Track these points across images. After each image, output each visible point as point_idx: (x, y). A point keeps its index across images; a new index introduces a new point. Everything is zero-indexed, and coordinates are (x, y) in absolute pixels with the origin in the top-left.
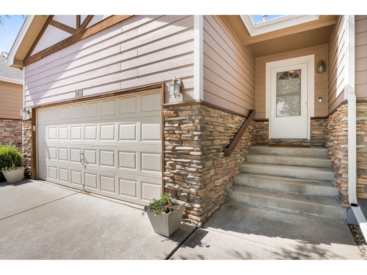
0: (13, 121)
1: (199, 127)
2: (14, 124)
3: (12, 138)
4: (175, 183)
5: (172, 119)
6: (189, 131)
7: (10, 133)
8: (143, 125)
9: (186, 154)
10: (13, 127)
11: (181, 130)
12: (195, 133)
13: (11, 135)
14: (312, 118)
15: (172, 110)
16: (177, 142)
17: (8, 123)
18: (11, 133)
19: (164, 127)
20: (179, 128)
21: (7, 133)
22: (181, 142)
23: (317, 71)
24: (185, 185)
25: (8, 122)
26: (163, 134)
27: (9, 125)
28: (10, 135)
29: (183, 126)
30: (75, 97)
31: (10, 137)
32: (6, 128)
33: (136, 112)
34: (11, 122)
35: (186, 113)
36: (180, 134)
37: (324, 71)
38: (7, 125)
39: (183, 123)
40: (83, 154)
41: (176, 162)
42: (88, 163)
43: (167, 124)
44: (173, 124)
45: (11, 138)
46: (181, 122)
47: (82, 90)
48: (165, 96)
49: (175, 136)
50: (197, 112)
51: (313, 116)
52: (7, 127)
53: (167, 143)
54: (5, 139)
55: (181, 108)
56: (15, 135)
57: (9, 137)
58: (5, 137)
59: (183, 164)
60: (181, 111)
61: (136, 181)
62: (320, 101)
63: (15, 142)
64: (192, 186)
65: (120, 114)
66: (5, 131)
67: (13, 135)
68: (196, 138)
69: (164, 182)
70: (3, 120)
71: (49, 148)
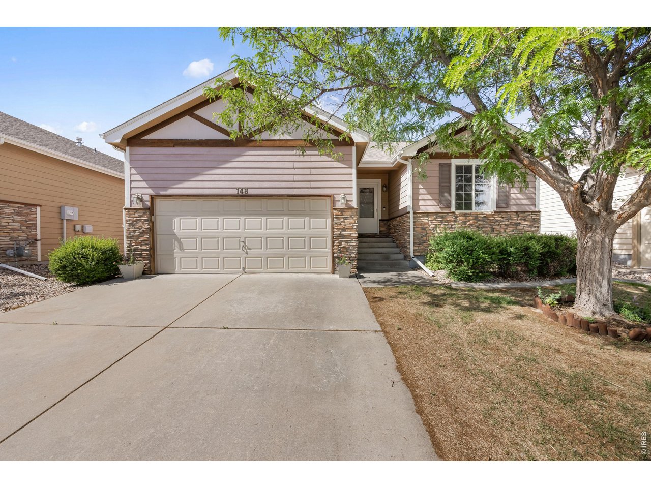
0: (24, 206)
1: (356, 222)
2: (25, 211)
3: (23, 231)
4: (341, 253)
5: (339, 216)
6: (350, 224)
7: (20, 224)
8: (311, 219)
9: (349, 236)
10: (24, 216)
11: (345, 223)
12: (354, 224)
13: (23, 228)
14: (380, 220)
15: (339, 211)
16: (342, 229)
17: (17, 209)
18: (22, 224)
19: (333, 221)
20: (344, 222)
21: (17, 224)
22: (345, 229)
23: (383, 190)
24: (348, 253)
25: (18, 207)
26: (332, 225)
27: (18, 213)
28: (21, 228)
29: (346, 221)
30: (237, 193)
31: (21, 230)
32: (14, 217)
33: (305, 211)
34: (21, 207)
35: (349, 213)
36: (345, 225)
37: (386, 191)
38: (16, 211)
39: (346, 219)
40: (243, 242)
41: (342, 241)
42: (250, 249)
43: (335, 219)
44: (340, 219)
45: (21, 232)
46: (345, 218)
47: (247, 189)
48: (334, 202)
49: (341, 226)
50: (355, 214)
51: (381, 219)
52: (16, 215)
53: (335, 230)
54: (14, 233)
55: (345, 210)
56: (27, 227)
57: (18, 230)
58: (14, 230)
59: (347, 242)
60: (345, 212)
61: (305, 257)
62: (384, 209)
63: (27, 237)
64: (353, 253)
65: (289, 211)
66: (14, 221)
67: (25, 228)
68: (355, 227)
69: (333, 253)
70: (10, 204)
71: (182, 240)
